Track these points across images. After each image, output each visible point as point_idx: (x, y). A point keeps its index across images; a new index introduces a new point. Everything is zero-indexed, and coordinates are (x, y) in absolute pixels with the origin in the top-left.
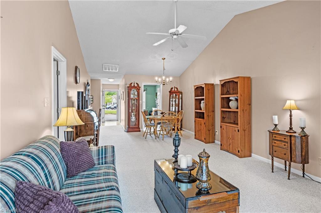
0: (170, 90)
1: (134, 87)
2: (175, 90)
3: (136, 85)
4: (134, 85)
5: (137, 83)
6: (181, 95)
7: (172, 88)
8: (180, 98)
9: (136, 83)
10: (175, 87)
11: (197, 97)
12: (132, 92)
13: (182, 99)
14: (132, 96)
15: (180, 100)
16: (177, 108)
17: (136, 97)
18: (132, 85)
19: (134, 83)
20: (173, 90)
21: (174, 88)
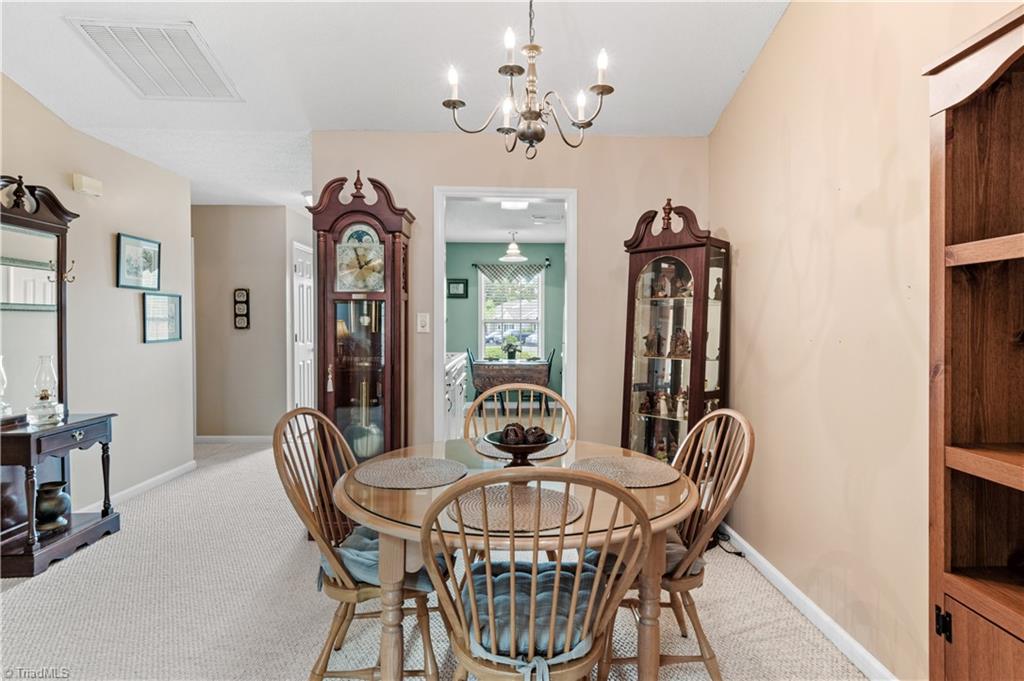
0: (629, 235)
1: (359, 210)
2: (667, 228)
3: (371, 197)
4: (358, 197)
5: (377, 185)
6: (716, 273)
7: (648, 218)
8: (712, 294)
9: (372, 181)
10: (668, 209)
11: (983, 234)
12: (345, 252)
13: (725, 295)
14: (346, 281)
15: (714, 310)
16: (686, 365)
17: (375, 281)
18: (346, 196)
19: (358, 184)
20: (657, 227)
21: (661, 214)
